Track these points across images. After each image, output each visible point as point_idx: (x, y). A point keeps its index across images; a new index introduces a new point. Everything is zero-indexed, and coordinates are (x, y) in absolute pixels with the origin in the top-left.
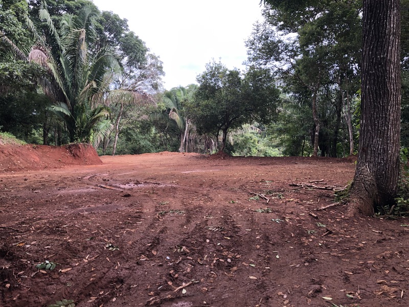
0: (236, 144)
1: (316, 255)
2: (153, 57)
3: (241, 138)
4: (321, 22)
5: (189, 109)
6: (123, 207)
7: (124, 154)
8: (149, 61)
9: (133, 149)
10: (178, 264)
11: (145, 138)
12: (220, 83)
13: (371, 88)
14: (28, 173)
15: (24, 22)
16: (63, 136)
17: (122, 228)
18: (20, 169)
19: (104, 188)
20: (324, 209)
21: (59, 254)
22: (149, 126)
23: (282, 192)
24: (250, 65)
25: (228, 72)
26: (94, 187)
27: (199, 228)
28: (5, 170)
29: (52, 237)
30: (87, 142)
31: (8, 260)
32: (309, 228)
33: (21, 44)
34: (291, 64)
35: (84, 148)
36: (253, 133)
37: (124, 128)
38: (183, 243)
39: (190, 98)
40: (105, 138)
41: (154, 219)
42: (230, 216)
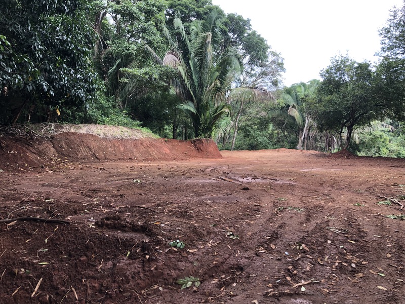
0: (363, 143)
2: (274, 54)
3: (368, 137)
5: (310, 105)
6: (242, 199)
7: (242, 149)
8: (271, 58)
9: (250, 145)
10: (297, 260)
11: (262, 135)
12: (346, 77)
14: (160, 163)
15: (161, 31)
16: (189, 131)
17: (242, 219)
18: (155, 159)
19: (224, 180)
21: (188, 236)
22: (267, 123)
24: (384, 55)
25: (356, 65)
26: (216, 179)
27: (319, 228)
28: (144, 160)
29: (181, 220)
30: (209, 137)
31: (148, 235)
33: (159, 51)
35: (206, 142)
36: (384, 131)
37: (243, 124)
38: (302, 241)
39: (311, 93)
40: (225, 134)
41: (273, 214)
42: (355, 219)
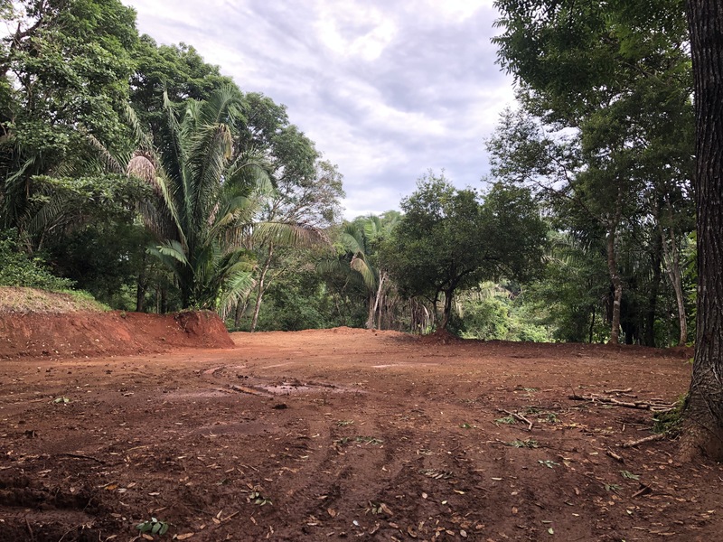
0: (469, 317)
1: (622, 532)
2: (326, 166)
3: (477, 307)
4: (620, 111)
5: (385, 254)
6: (275, 426)
7: (271, 330)
8: (320, 173)
9: (286, 321)
10: (374, 535)
11: (309, 303)
12: (441, 211)
13: (715, 230)
14: (111, 360)
15: (121, 112)
16: (170, 297)
17: (277, 466)
18: (99, 353)
19: (240, 391)
20: (635, 446)
21: (174, 508)
22: (316, 282)
23: (556, 409)
24: (494, 182)
25: (455, 194)
26: (224, 390)
27: (409, 473)
28: (75, 354)
29: (160, 476)
30: (209, 308)
31: (90, 514)
32: (607, 480)
33: (115, 148)
34: (567, 181)
35: (204, 318)
36: (499, 297)
37: (274, 284)
38: (382, 497)
39: (388, 235)
40: (239, 301)
41: (330, 451)
42: (463, 452)
